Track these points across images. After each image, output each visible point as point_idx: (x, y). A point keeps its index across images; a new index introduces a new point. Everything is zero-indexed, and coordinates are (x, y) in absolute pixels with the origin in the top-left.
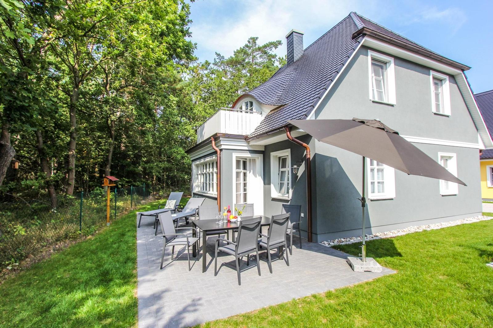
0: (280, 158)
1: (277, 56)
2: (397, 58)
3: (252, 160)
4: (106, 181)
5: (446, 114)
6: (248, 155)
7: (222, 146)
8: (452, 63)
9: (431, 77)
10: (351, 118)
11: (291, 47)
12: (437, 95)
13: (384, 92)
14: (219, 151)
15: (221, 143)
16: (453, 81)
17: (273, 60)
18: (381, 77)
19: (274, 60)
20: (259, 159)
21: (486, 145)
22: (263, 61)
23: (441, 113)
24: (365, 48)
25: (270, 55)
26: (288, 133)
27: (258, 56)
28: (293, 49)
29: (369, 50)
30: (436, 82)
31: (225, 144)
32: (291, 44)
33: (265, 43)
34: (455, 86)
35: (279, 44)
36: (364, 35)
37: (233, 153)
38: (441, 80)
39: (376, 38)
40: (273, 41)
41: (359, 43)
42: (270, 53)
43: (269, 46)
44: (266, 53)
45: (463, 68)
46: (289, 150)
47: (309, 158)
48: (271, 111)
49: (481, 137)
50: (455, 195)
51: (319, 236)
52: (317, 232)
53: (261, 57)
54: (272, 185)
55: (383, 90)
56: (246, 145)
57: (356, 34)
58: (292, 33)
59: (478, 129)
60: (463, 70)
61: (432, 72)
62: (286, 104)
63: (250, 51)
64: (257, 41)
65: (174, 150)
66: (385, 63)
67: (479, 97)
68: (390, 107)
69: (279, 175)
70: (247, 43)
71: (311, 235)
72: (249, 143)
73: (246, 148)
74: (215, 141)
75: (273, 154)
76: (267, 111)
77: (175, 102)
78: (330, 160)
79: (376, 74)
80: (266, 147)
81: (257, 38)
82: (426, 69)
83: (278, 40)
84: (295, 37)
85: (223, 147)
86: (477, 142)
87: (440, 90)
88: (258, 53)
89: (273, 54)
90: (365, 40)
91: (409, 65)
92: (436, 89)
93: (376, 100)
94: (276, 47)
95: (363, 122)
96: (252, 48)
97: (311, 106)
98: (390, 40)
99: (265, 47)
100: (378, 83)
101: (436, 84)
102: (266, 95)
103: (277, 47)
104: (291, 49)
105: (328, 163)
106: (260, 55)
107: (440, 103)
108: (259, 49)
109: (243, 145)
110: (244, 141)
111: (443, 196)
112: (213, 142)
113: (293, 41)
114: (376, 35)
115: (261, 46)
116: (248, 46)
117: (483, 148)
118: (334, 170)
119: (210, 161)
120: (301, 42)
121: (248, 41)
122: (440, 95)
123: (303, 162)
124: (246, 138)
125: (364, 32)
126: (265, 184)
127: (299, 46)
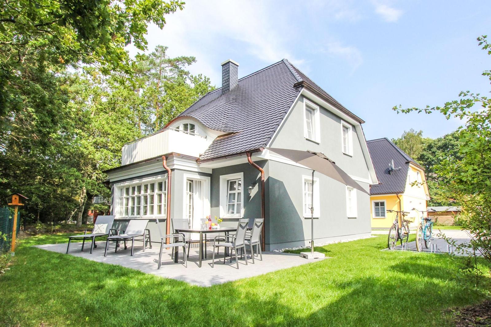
0: (228, 181)
1: (189, 73)
2: (321, 107)
3: (197, 182)
4: (16, 198)
5: (350, 154)
6: (197, 177)
7: (175, 165)
8: (355, 117)
9: (342, 125)
10: (306, 150)
11: (226, 76)
12: (345, 139)
13: (312, 133)
14: (170, 171)
15: (175, 163)
16: (354, 129)
17: (185, 76)
18: (310, 120)
19: (186, 78)
20: (206, 181)
21: (374, 181)
22: (173, 76)
23: (347, 153)
24: (303, 96)
25: (182, 71)
26: (249, 157)
27: (167, 69)
28: (229, 78)
29: (304, 98)
30: (345, 129)
31: (177, 164)
32: (226, 73)
33: (177, 57)
34: (356, 133)
35: (192, 60)
36: (303, 86)
37: (184, 174)
38: (347, 128)
39: (310, 90)
40: (186, 56)
41: (300, 92)
42: (182, 69)
43: (181, 61)
44: (177, 67)
45: (361, 122)
46: (242, 173)
47: (264, 180)
48: (219, 137)
49: (370, 175)
50: (356, 218)
51: (271, 246)
52: (269, 242)
53: (171, 70)
54: (221, 207)
55: (312, 131)
56: (196, 167)
57: (297, 85)
58: (229, 62)
59: (369, 168)
60: (360, 123)
61: (342, 121)
62: (237, 132)
63: (158, 61)
64: (166, 51)
65: (64, 170)
66: (314, 110)
67: (369, 143)
68: (317, 145)
69: (227, 197)
70: (155, 51)
71: (265, 245)
72: (199, 166)
73: (196, 170)
74: (166, 160)
75: (222, 177)
76: (213, 136)
77: (74, 110)
78: (278, 183)
79: (308, 117)
80: (214, 170)
81: (166, 48)
82: (339, 118)
83: (192, 56)
84: (231, 67)
85: (175, 167)
86: (368, 178)
87: (346, 135)
88: (167, 65)
89: (186, 70)
90: (304, 91)
91: (329, 114)
92: (344, 134)
93: (308, 138)
94: (189, 64)
95: (315, 154)
96: (160, 58)
97: (269, 137)
98: (319, 93)
99: (177, 60)
100: (308, 123)
101: (344, 130)
102: (210, 120)
103: (191, 64)
104: (227, 78)
105: (277, 185)
106: (170, 68)
107: (347, 146)
108: (170, 61)
109: (193, 166)
110: (195, 162)
111: (348, 218)
112: (165, 161)
113: (229, 70)
114: (310, 88)
115: (172, 58)
116: (155, 54)
117: (372, 184)
118: (281, 192)
119: (136, 184)
120: (236, 72)
121: (156, 49)
122: (346, 140)
123: (256, 184)
124: (197, 160)
125: (303, 84)
126: (211, 207)
127: (235, 77)
